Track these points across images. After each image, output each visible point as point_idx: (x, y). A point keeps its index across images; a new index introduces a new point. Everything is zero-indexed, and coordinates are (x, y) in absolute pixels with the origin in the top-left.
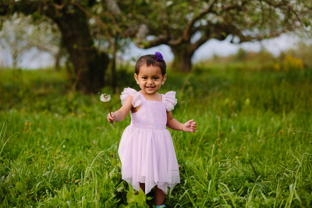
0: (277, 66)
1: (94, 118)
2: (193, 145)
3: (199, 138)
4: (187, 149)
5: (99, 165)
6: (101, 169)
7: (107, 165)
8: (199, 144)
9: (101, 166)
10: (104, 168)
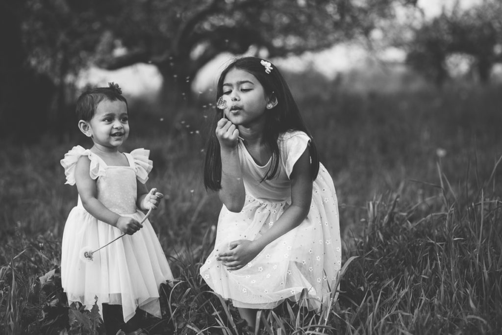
0: (326, 96)
1: (24, 184)
2: (182, 226)
3: (192, 216)
4: (171, 233)
5: (21, 264)
6: (24, 271)
7: (35, 263)
8: (190, 226)
9: (24, 264)
10: (30, 267)
